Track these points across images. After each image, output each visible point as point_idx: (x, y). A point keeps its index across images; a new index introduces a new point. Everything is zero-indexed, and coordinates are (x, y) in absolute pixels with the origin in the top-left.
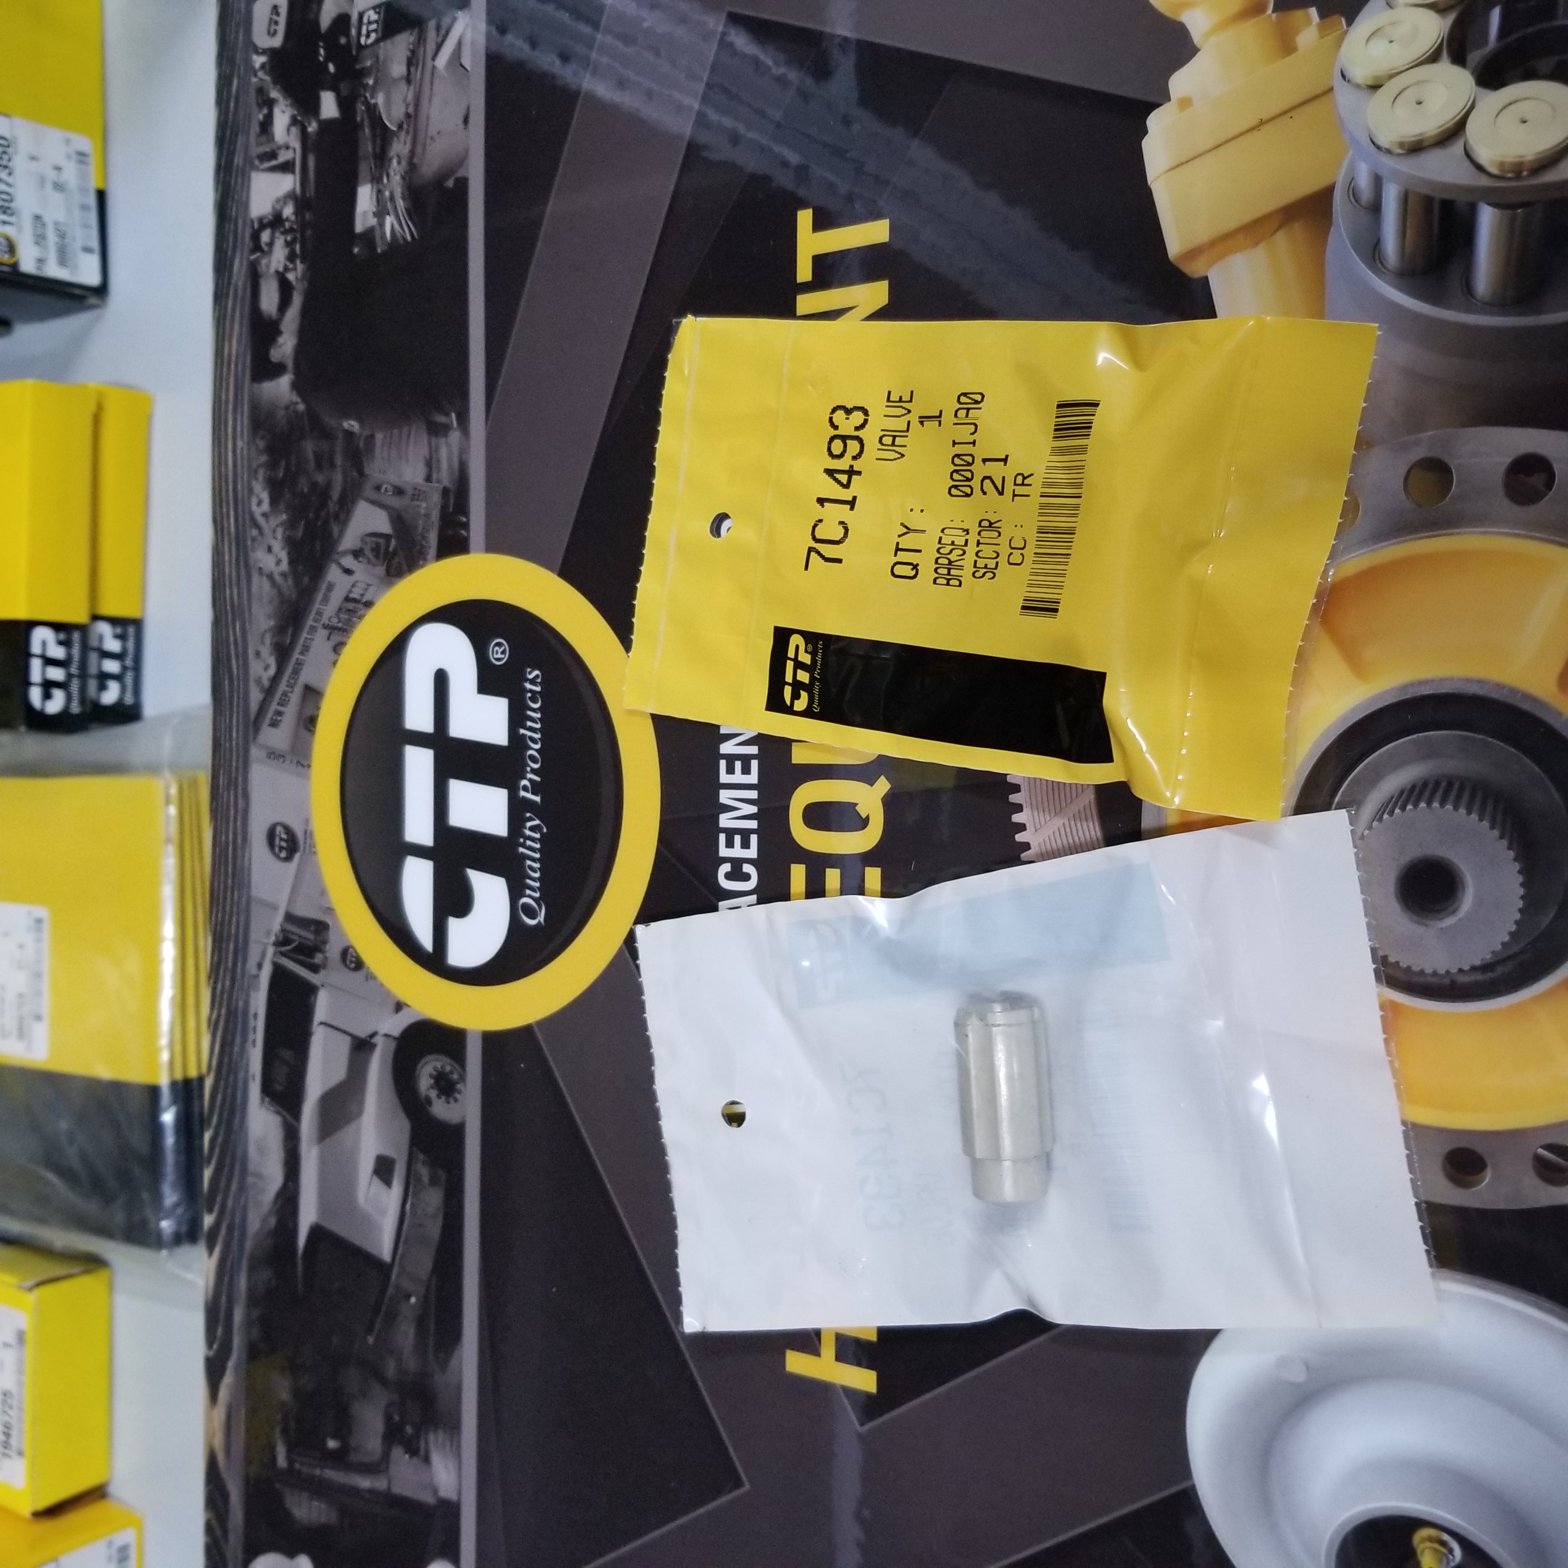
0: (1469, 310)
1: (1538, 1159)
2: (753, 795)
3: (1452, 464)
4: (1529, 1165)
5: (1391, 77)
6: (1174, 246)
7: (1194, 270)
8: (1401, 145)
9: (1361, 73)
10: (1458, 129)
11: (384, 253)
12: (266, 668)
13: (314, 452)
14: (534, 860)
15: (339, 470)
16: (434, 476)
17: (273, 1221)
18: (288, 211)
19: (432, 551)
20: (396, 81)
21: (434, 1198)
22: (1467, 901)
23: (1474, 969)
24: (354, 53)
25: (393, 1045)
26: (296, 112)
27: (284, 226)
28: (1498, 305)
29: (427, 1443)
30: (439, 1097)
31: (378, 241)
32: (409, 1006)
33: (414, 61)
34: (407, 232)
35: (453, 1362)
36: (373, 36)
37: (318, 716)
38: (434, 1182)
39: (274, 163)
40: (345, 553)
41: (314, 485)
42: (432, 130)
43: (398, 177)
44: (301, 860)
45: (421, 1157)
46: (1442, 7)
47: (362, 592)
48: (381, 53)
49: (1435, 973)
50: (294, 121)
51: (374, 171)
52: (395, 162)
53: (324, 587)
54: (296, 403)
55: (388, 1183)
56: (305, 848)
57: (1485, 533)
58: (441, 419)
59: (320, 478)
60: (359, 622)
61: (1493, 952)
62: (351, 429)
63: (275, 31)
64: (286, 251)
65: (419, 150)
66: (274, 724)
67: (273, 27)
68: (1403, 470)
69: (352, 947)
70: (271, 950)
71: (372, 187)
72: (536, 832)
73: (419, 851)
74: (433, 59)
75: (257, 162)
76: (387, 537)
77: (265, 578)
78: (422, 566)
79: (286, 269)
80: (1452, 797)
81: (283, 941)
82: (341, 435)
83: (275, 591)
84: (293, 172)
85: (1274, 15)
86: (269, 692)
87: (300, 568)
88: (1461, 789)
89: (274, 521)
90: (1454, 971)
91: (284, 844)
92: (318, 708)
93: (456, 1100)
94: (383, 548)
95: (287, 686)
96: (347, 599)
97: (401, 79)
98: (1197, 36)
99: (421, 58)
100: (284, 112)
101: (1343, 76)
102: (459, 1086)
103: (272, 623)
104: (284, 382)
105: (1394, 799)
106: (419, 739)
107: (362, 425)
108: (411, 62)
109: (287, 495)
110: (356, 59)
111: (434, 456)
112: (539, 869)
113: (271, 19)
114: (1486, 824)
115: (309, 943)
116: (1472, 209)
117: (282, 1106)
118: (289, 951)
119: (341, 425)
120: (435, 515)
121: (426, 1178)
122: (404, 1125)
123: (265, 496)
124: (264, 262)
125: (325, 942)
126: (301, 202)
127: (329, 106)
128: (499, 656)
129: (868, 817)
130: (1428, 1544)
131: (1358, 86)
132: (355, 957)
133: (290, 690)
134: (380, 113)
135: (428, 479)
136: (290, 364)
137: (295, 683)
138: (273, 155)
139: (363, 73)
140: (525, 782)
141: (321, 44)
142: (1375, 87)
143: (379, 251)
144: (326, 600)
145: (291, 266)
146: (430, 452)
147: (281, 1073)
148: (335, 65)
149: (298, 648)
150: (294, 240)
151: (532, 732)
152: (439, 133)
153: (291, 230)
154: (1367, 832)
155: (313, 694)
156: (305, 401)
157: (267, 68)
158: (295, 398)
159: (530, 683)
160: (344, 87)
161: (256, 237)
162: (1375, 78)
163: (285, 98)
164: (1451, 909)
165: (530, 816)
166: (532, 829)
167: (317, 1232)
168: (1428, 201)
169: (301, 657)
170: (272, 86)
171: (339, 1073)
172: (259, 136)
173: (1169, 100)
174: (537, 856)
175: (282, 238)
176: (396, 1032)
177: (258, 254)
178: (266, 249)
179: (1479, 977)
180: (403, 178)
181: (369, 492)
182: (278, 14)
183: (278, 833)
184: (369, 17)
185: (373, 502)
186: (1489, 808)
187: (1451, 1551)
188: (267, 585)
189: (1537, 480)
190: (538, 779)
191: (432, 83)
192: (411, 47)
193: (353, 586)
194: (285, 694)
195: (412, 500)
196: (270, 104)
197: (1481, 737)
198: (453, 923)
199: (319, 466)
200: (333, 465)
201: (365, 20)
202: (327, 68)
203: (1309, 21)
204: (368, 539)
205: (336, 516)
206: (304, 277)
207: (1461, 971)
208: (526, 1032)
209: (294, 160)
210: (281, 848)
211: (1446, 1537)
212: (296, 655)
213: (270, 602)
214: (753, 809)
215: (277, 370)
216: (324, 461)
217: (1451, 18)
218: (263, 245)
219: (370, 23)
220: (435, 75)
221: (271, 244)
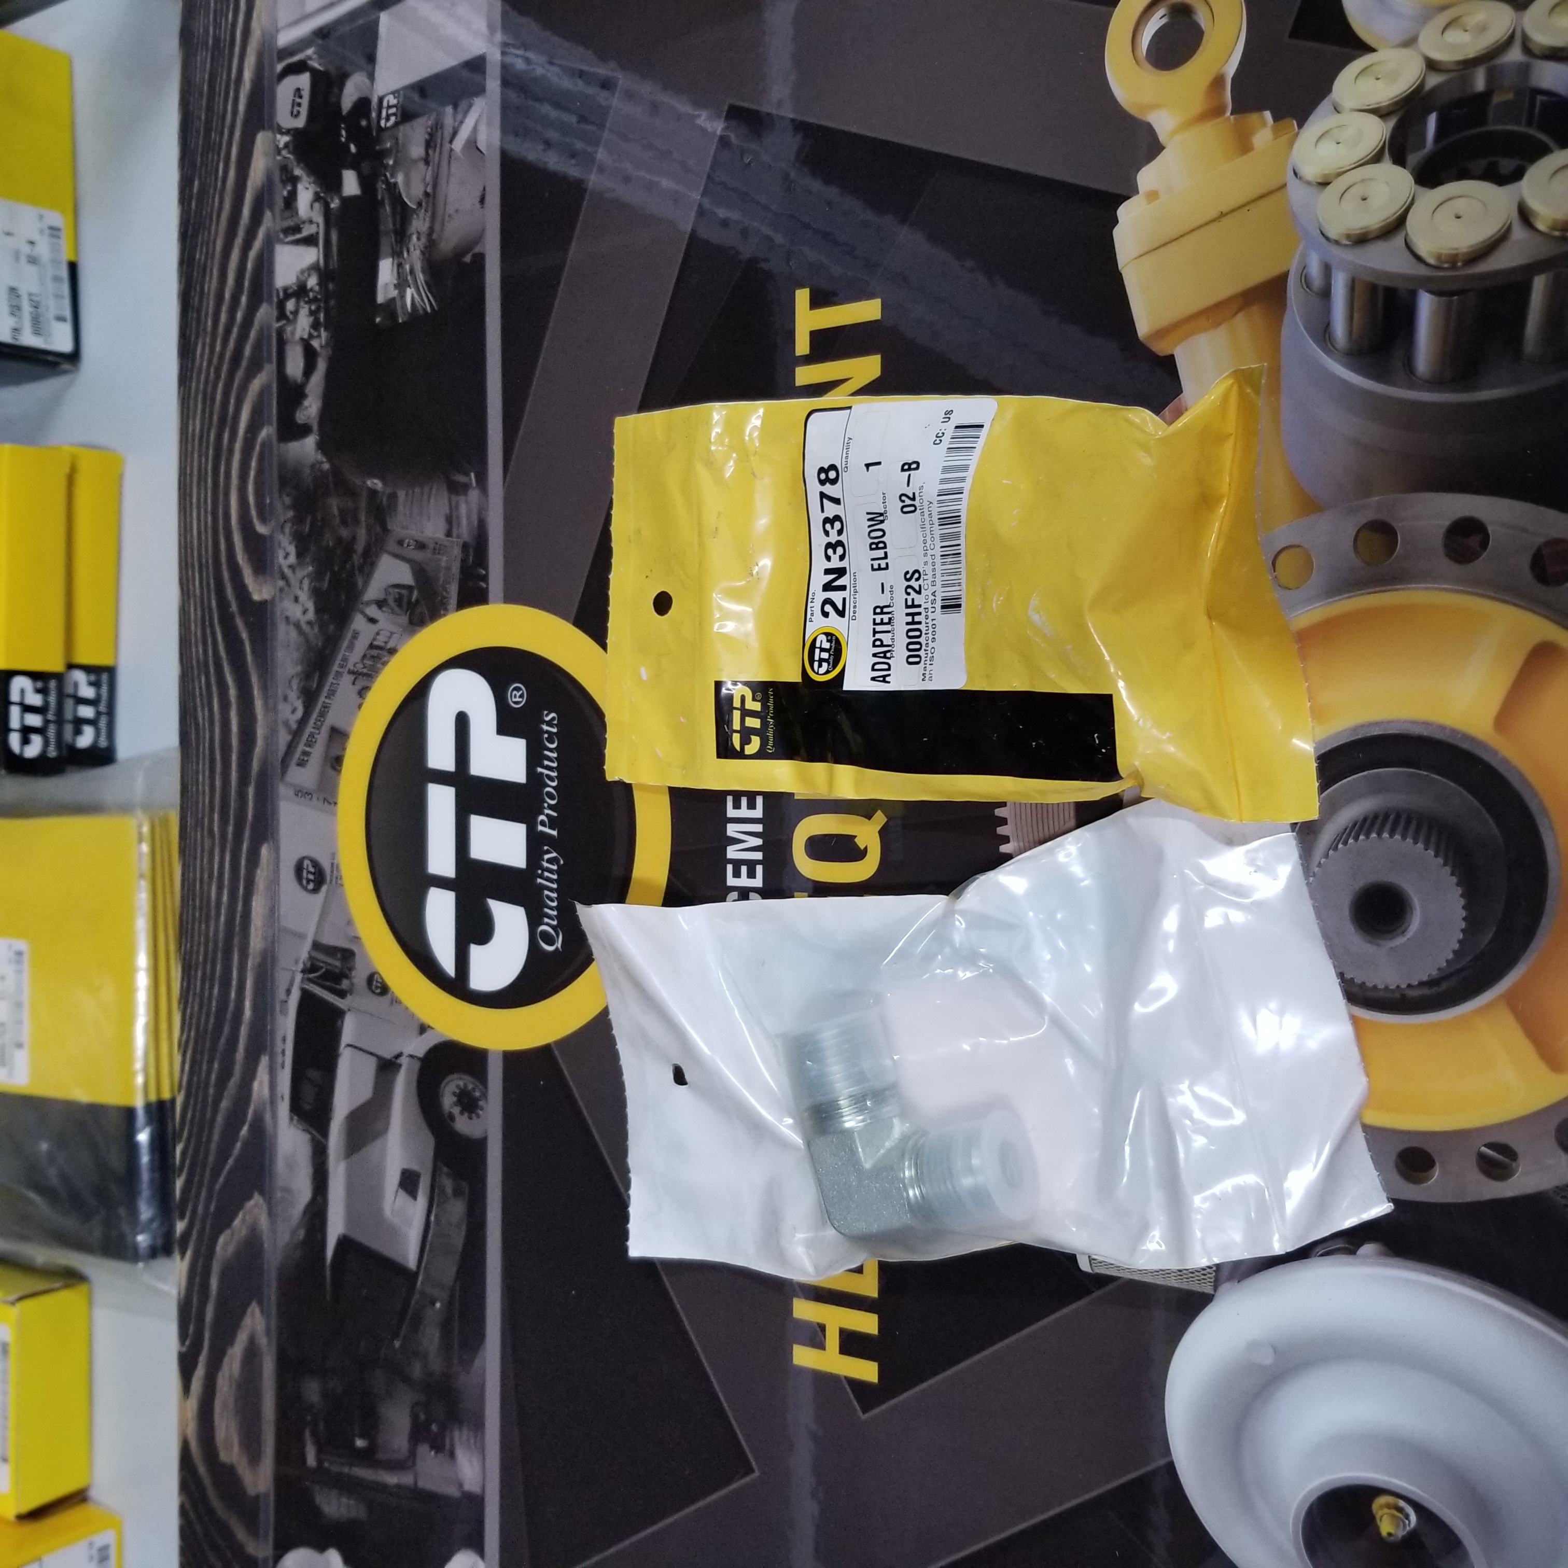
0: (1411, 386)
1: (1481, 1157)
2: (759, 828)
3: (1395, 525)
4: (1472, 1162)
5: (1340, 174)
6: (1143, 326)
7: (1161, 348)
8: (1348, 237)
9: (1311, 171)
10: (1398, 224)
11: (404, 323)
12: (293, 711)
13: (339, 509)
14: (551, 890)
15: (364, 524)
16: (455, 532)
17: (302, 1233)
18: (312, 282)
19: (453, 601)
20: (415, 162)
21: (457, 1209)
22: (1415, 923)
23: (1422, 984)
24: (374, 134)
25: (417, 1065)
26: (319, 190)
27: (308, 296)
28: (1436, 383)
29: (452, 1439)
30: (462, 1113)
31: (399, 311)
32: (432, 1028)
33: (432, 144)
34: (427, 303)
35: (477, 1363)
36: (393, 119)
37: (343, 756)
38: (457, 1193)
39: (298, 236)
40: (368, 603)
41: (339, 540)
42: (450, 210)
43: (418, 252)
44: (328, 891)
45: (445, 1170)
46: (1383, 112)
47: (385, 639)
48: (400, 136)
49: (1386, 988)
50: (317, 198)
51: (394, 247)
52: (414, 238)
53: (349, 636)
54: (322, 463)
55: (413, 1195)
56: (331, 880)
57: (1427, 589)
58: (461, 478)
59: (345, 533)
60: (384, 668)
61: (1439, 969)
62: (374, 487)
63: (299, 112)
64: (311, 319)
65: (437, 227)
66: (302, 764)
67: (296, 108)
68: (1352, 532)
69: (378, 973)
70: (299, 977)
71: (393, 259)
72: (554, 865)
73: (442, 883)
74: (451, 142)
75: (282, 236)
76: (409, 588)
77: (292, 627)
78: (445, 615)
79: (311, 336)
80: (1400, 828)
81: (311, 968)
82: (364, 493)
83: (301, 640)
84: (316, 245)
85: (1232, 117)
86: (296, 734)
87: (326, 617)
88: (1408, 821)
89: (301, 573)
90: (1403, 986)
91: (311, 877)
92: (344, 749)
93: (478, 1116)
94: (405, 600)
95: (314, 728)
96: (372, 646)
97: (421, 159)
98: (1162, 137)
99: (439, 141)
100: (307, 189)
101: (1295, 174)
102: (481, 1103)
103: (299, 668)
104: (310, 443)
105: (1348, 830)
106: (441, 777)
107: (385, 484)
108: (429, 144)
109: (313, 548)
110: (378, 140)
111: (454, 514)
112: (556, 898)
113: (294, 100)
114: (1431, 852)
115: (337, 970)
116: (1413, 296)
117: (311, 1125)
118: (317, 977)
119: (364, 482)
120: (456, 569)
121: (449, 1191)
122: (429, 1142)
123: (292, 549)
124: (289, 329)
125: (351, 969)
126: (325, 274)
127: (351, 184)
128: (518, 699)
129: (866, 848)
130: (1386, 1510)
131: (1309, 183)
132: (381, 983)
133: (317, 732)
134: (399, 192)
135: (449, 534)
136: (315, 427)
137: (322, 725)
138: (297, 229)
139: (384, 153)
140: (542, 817)
141: (343, 126)
142: (1324, 184)
143: (400, 321)
144: (351, 647)
145: (315, 334)
146: (451, 509)
147: (309, 1094)
148: (356, 146)
149: (325, 692)
150: (318, 309)
151: (549, 771)
152: (457, 211)
153: (315, 300)
154: (1323, 861)
155: (339, 736)
156: (330, 460)
157: (291, 146)
158: (320, 457)
159: (548, 725)
160: (366, 167)
161: (281, 306)
162: (1325, 175)
163: (308, 177)
164: (1402, 929)
165: (548, 849)
166: (549, 861)
167: (345, 1243)
168: (1373, 288)
169: (327, 701)
170: (295, 164)
171: (366, 1093)
172: (283, 211)
173: (1138, 193)
174: (555, 886)
175: (307, 306)
176: (421, 1053)
177: (284, 322)
178: (291, 317)
179: (1426, 991)
180: (423, 253)
181: (391, 545)
182: (301, 97)
183: (305, 866)
184: (388, 101)
185: (397, 556)
186: (1433, 839)
187: (1407, 1517)
188: (294, 634)
189: (1474, 541)
190: (555, 814)
191: (449, 163)
192: (429, 130)
193: (378, 634)
194: (312, 735)
195: (434, 553)
196: (294, 180)
197: (1425, 773)
198: (475, 950)
199: (344, 522)
200: (357, 521)
201: (385, 104)
202: (349, 149)
203: (1264, 124)
204: (391, 590)
205: (361, 570)
206: (327, 345)
207: (1409, 986)
208: (546, 1050)
209: (317, 233)
210: (308, 881)
211: (1402, 1503)
212: (322, 699)
213: (298, 649)
214: (758, 842)
215: (303, 431)
216: (348, 517)
217: (1392, 122)
218: (288, 313)
219: (389, 107)
220: (453, 158)
221: (296, 313)
